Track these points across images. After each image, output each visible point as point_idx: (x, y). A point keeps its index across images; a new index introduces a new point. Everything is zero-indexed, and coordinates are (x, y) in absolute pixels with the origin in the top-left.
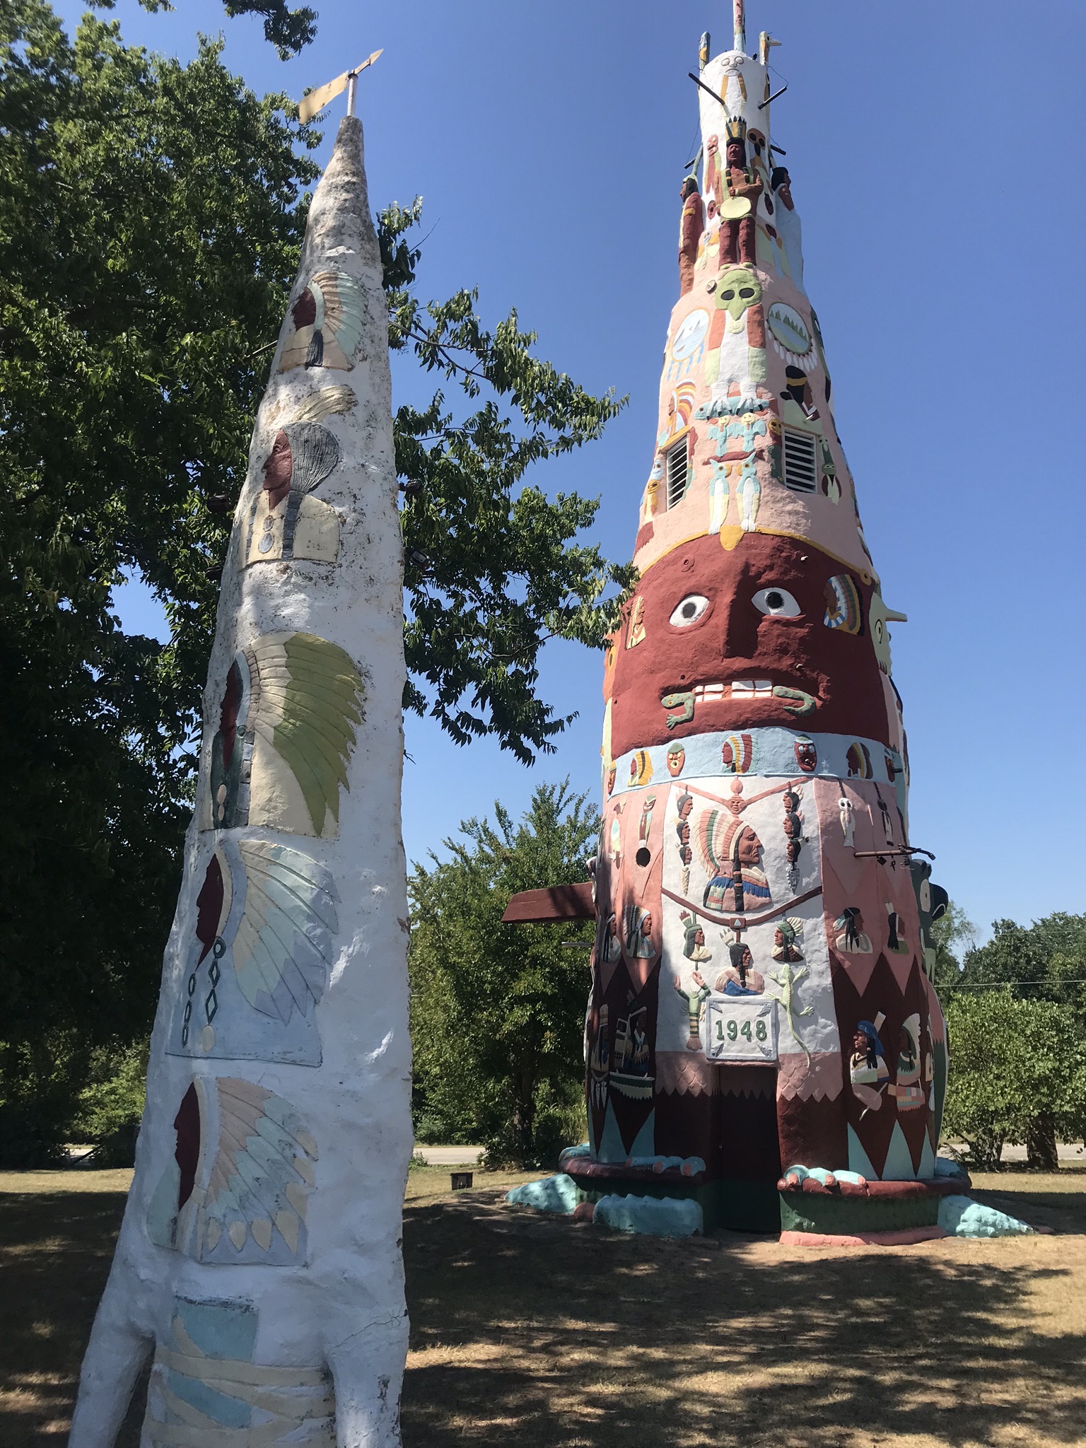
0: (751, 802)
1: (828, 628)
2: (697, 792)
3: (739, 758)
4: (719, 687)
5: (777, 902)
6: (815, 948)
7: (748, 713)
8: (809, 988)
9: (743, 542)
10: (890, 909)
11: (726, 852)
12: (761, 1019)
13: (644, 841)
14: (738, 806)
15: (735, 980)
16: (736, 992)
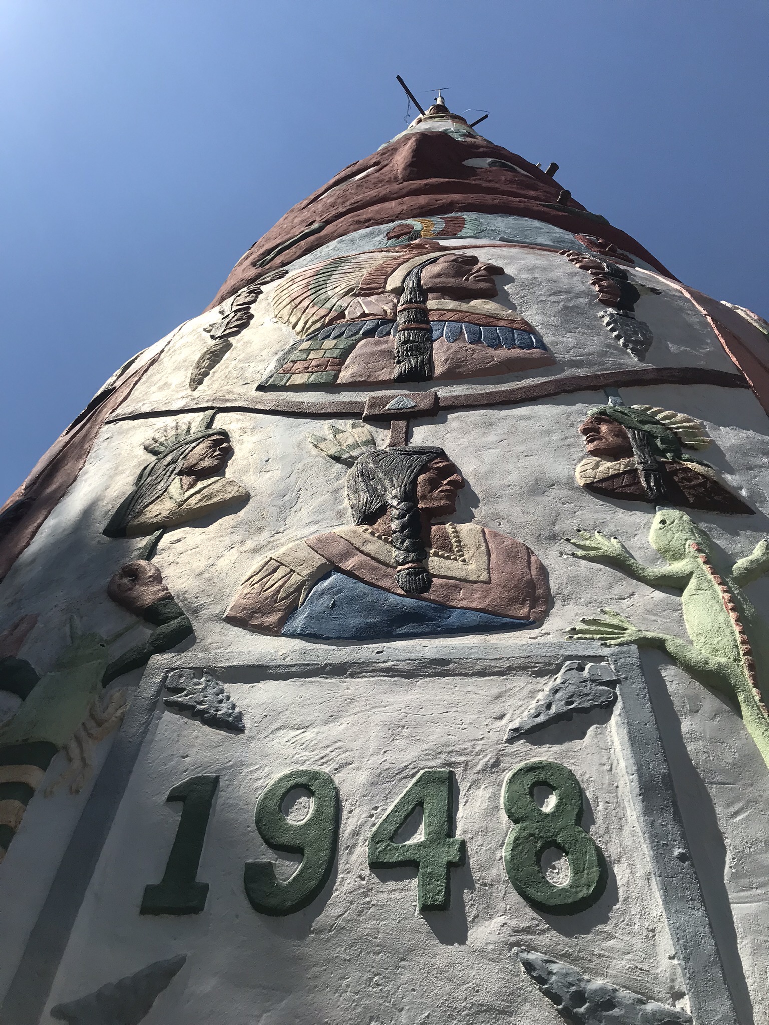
3: (429, 228)
5: (578, 363)
11: (374, 281)
12: (545, 754)
15: (361, 566)
16: (355, 621)
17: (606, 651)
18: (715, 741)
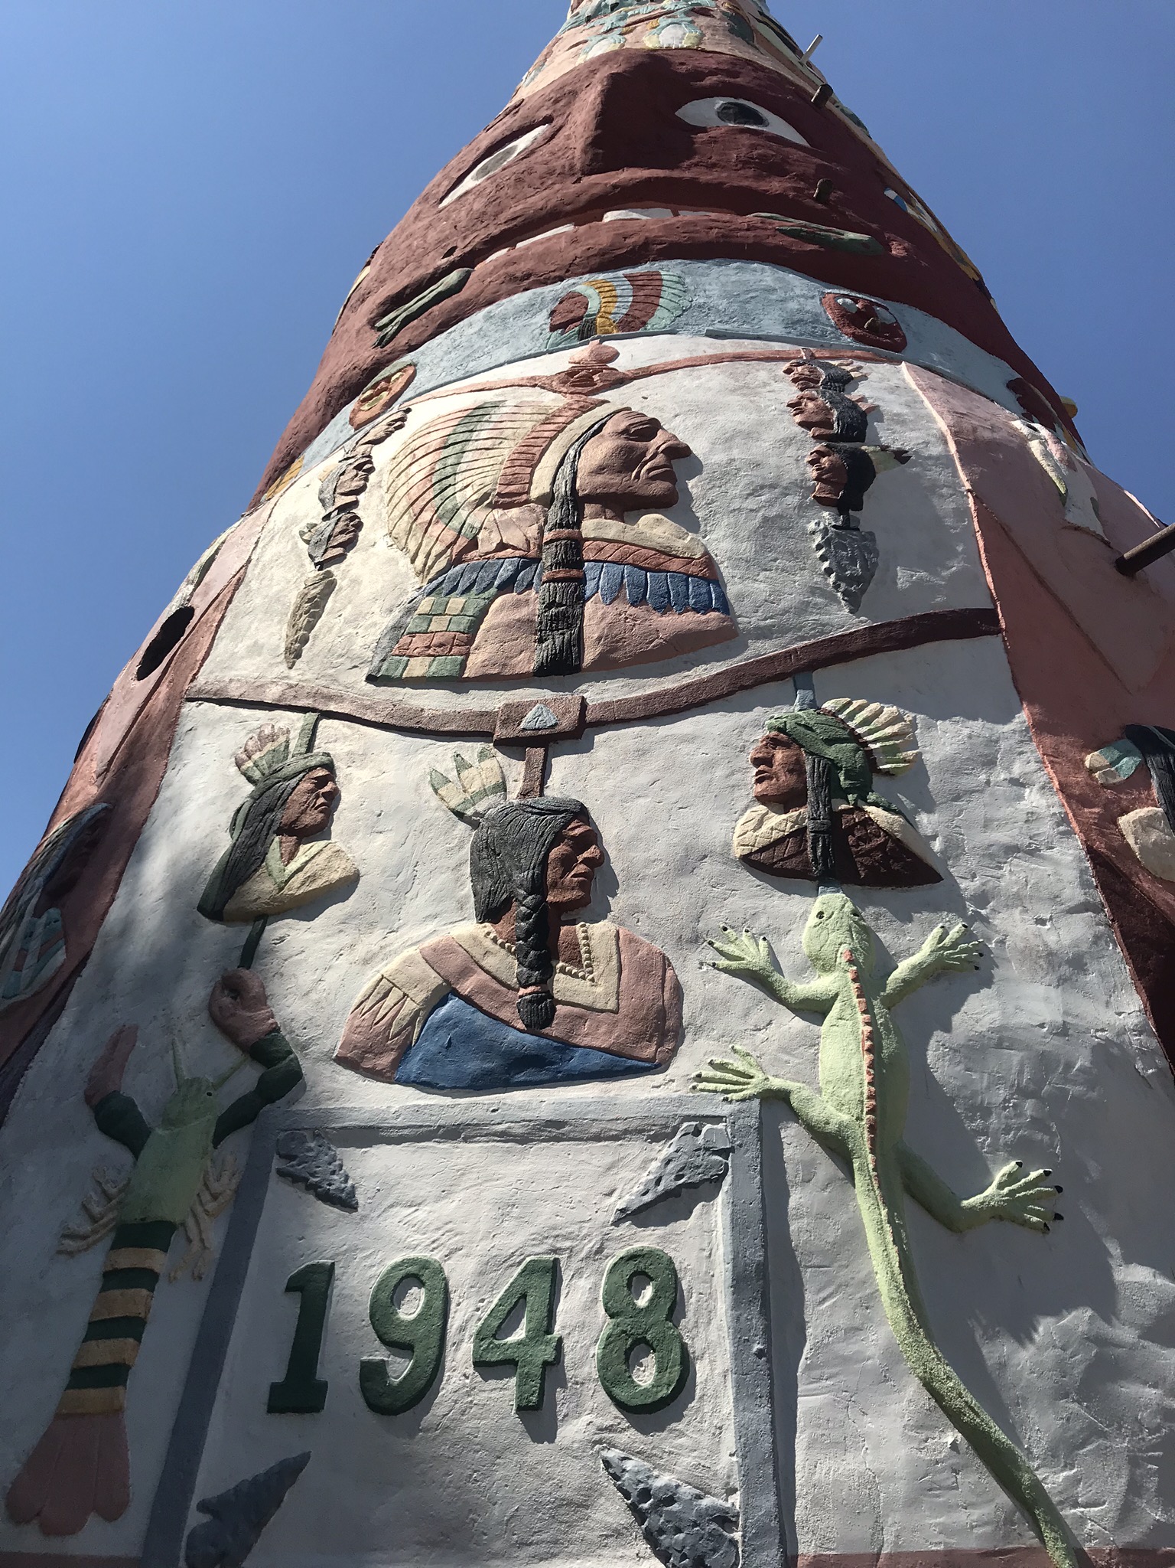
0: (646, 373)
2: (434, 396)
3: (610, 308)
5: (763, 633)
6: (1002, 836)
7: (649, 231)
8: (1002, 1039)
11: (516, 479)
12: (647, 1239)
15: (481, 989)
16: (474, 1066)
17: (726, 1110)
18: (822, 1216)
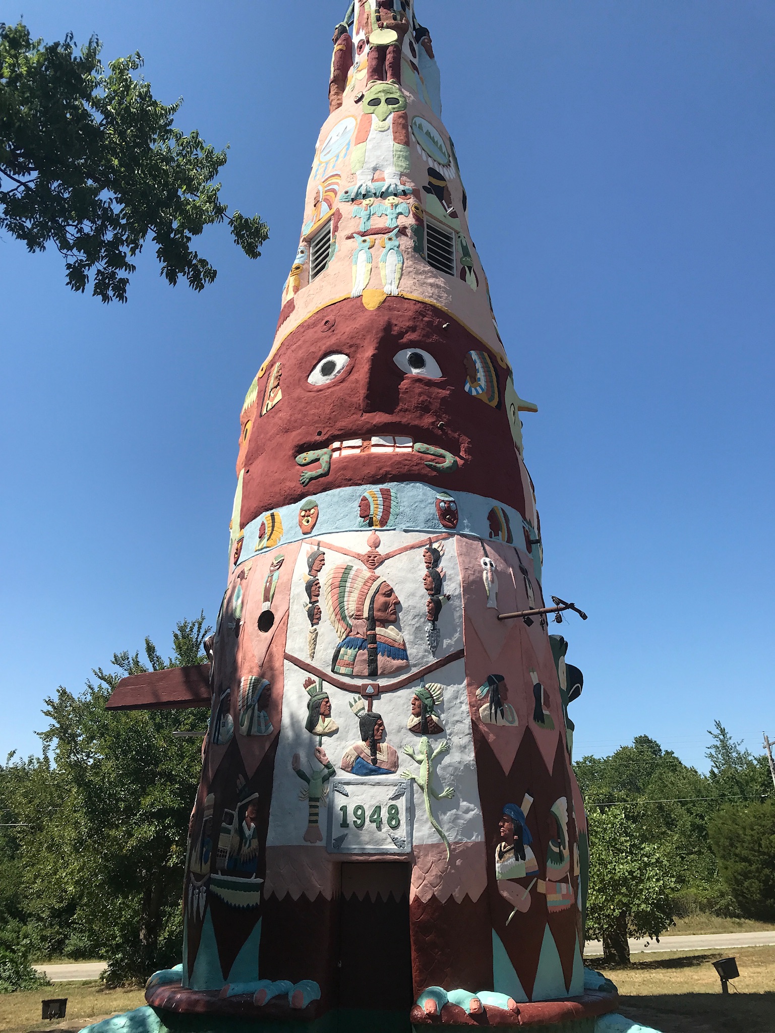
0: (388, 557)
1: (469, 394)
2: (330, 547)
3: (377, 512)
4: (358, 442)
5: (415, 666)
6: (456, 718)
7: (387, 466)
8: (449, 765)
9: (387, 304)
10: (535, 678)
11: (360, 610)
12: (393, 802)
13: (268, 603)
14: (374, 561)
15: (364, 756)
16: (365, 771)
17: (405, 781)
18: (419, 798)
